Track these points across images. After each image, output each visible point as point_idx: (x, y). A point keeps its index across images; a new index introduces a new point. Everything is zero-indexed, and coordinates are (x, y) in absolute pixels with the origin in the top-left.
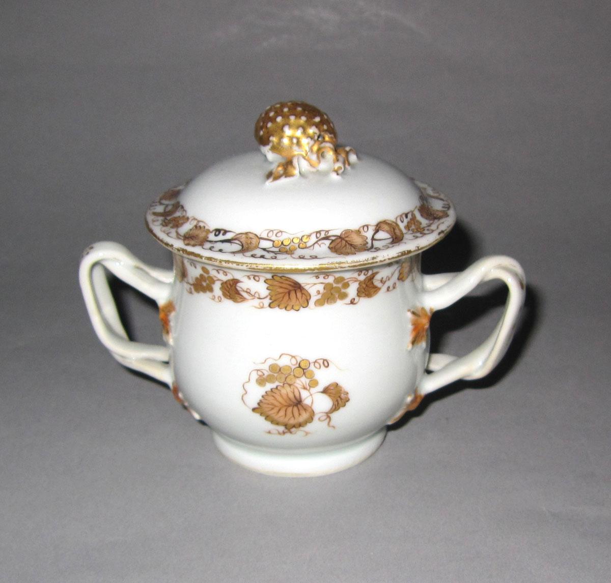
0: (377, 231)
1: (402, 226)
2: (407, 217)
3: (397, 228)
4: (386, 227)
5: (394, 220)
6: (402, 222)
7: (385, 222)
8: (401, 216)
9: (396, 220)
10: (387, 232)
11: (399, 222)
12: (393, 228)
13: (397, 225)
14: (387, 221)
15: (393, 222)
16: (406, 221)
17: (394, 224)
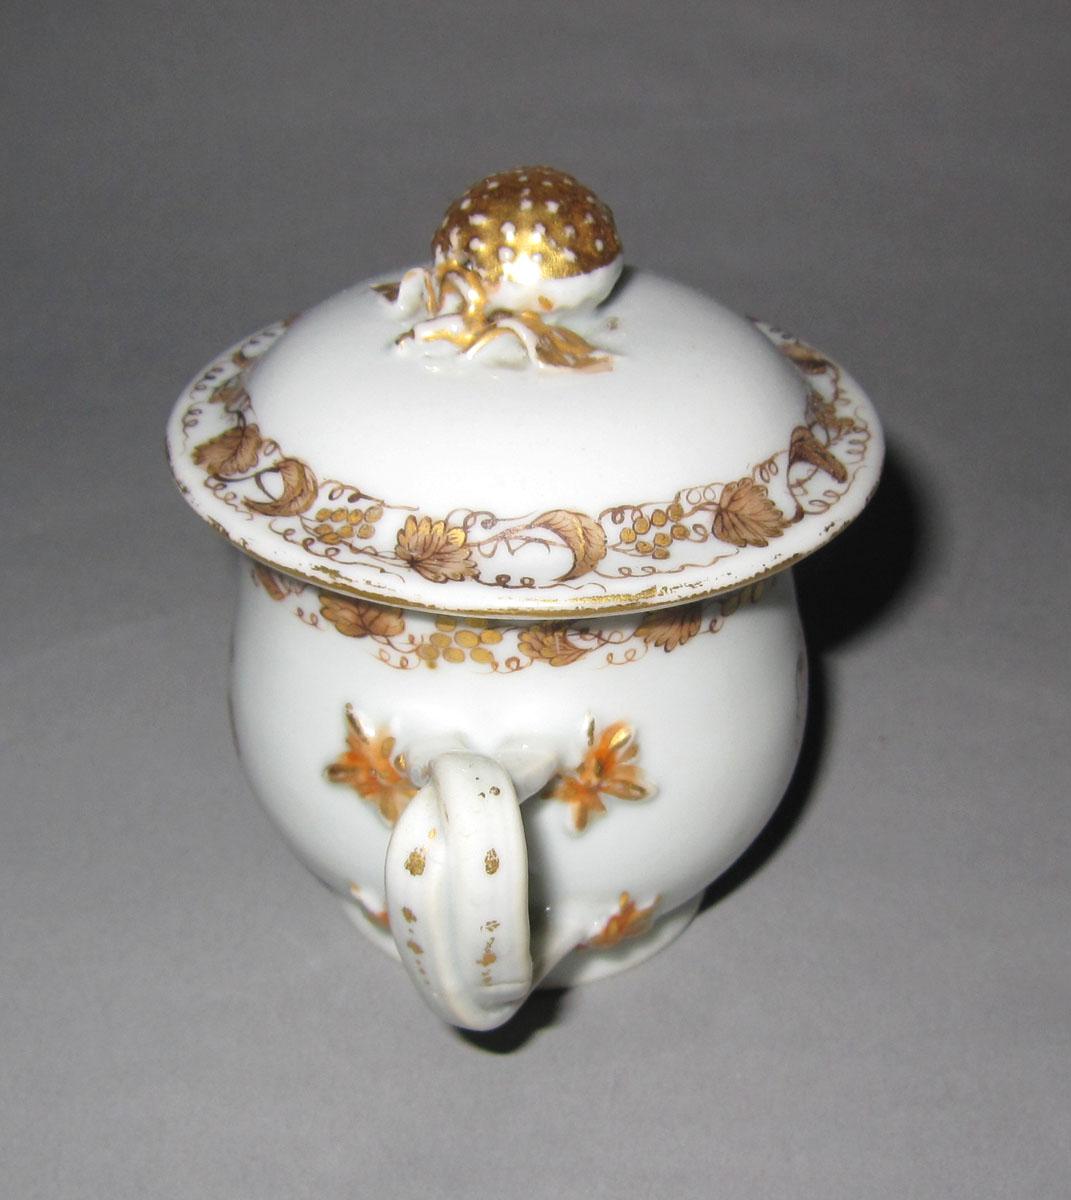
0: (276, 469)
1: (322, 502)
2: (352, 499)
3: (309, 496)
4: (294, 477)
5: (320, 481)
6: (331, 497)
7: (302, 467)
8: (343, 488)
9: (323, 485)
10: (287, 485)
11: (324, 494)
12: (302, 491)
13: (315, 493)
14: (306, 470)
15: (314, 482)
16: (342, 502)
17: (311, 488)
